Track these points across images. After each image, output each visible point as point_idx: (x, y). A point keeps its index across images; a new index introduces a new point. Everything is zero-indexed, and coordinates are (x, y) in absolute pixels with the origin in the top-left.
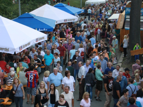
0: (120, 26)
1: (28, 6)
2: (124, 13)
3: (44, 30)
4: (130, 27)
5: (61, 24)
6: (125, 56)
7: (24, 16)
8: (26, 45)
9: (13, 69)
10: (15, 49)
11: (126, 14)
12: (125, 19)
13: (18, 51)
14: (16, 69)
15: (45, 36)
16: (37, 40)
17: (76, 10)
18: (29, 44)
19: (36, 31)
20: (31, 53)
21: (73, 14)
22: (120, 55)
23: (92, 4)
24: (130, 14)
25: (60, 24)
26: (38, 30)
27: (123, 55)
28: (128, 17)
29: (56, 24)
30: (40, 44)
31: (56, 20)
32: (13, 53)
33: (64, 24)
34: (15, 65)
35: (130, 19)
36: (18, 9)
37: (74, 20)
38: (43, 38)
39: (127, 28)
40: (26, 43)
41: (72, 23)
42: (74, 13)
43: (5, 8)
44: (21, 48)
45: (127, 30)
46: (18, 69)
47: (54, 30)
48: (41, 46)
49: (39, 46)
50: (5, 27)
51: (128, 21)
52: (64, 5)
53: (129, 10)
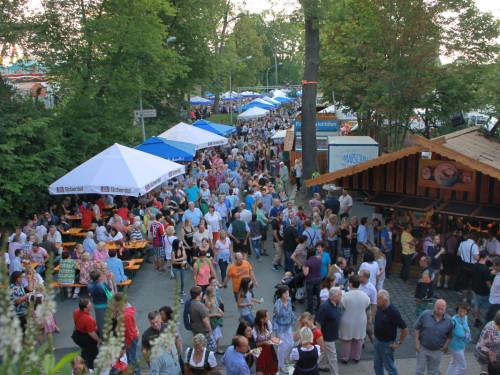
0: (288, 147)
1: (155, 128)
2: (293, 129)
3: (180, 159)
4: (303, 148)
6: (298, 189)
7: (149, 141)
8: (155, 183)
9: (138, 217)
10: (138, 189)
11: (296, 130)
12: (295, 137)
13: (144, 192)
14: (142, 218)
15: (182, 168)
16: (170, 174)
17: (225, 128)
18: (159, 180)
19: (168, 161)
21: (221, 135)
22: (292, 189)
23: (247, 119)
24: (302, 129)
25: (203, 150)
26: (171, 159)
27: (295, 188)
28: (299, 133)
29: (196, 149)
30: (174, 179)
31: (197, 143)
32: (137, 196)
33: (210, 148)
34: (141, 212)
35: (302, 136)
36: (141, 132)
37: (222, 142)
38: (179, 171)
39: (299, 149)
40: (155, 179)
41: (219, 147)
42: (222, 132)
43: (123, 132)
44: (147, 187)
45: (298, 152)
46: (145, 218)
47: (195, 159)
48: (177, 183)
49: (174, 183)
50: (123, 160)
51: (299, 140)
52: (207, 122)
53: (299, 124)
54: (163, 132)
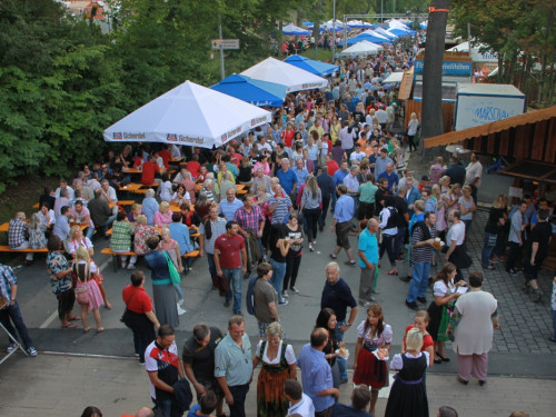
0: (404, 94)
1: (237, 63)
2: (412, 71)
3: (267, 103)
4: (423, 96)
5: (298, 92)
7: (230, 79)
8: (234, 132)
9: (211, 174)
10: (213, 140)
11: (415, 73)
12: (414, 81)
13: (219, 143)
14: (216, 176)
15: (268, 115)
16: (253, 122)
17: (324, 67)
18: (239, 129)
19: (251, 106)
20: (242, 146)
21: (319, 75)
23: (353, 57)
24: (424, 72)
25: (295, 94)
26: (255, 104)
28: (420, 77)
29: (287, 92)
30: (258, 129)
31: (288, 85)
32: (211, 147)
33: (303, 92)
34: (215, 167)
35: (423, 81)
36: (219, 68)
37: (320, 84)
38: (264, 118)
39: (418, 97)
40: (234, 127)
41: (317, 90)
42: (320, 72)
43: (197, 66)
44: (224, 137)
45: (417, 101)
46: (219, 175)
47: (285, 104)
48: (261, 133)
49: (257, 133)
50: (195, 101)
51: (419, 86)
52: (303, 58)
53: (420, 65)
54: (247, 68)
